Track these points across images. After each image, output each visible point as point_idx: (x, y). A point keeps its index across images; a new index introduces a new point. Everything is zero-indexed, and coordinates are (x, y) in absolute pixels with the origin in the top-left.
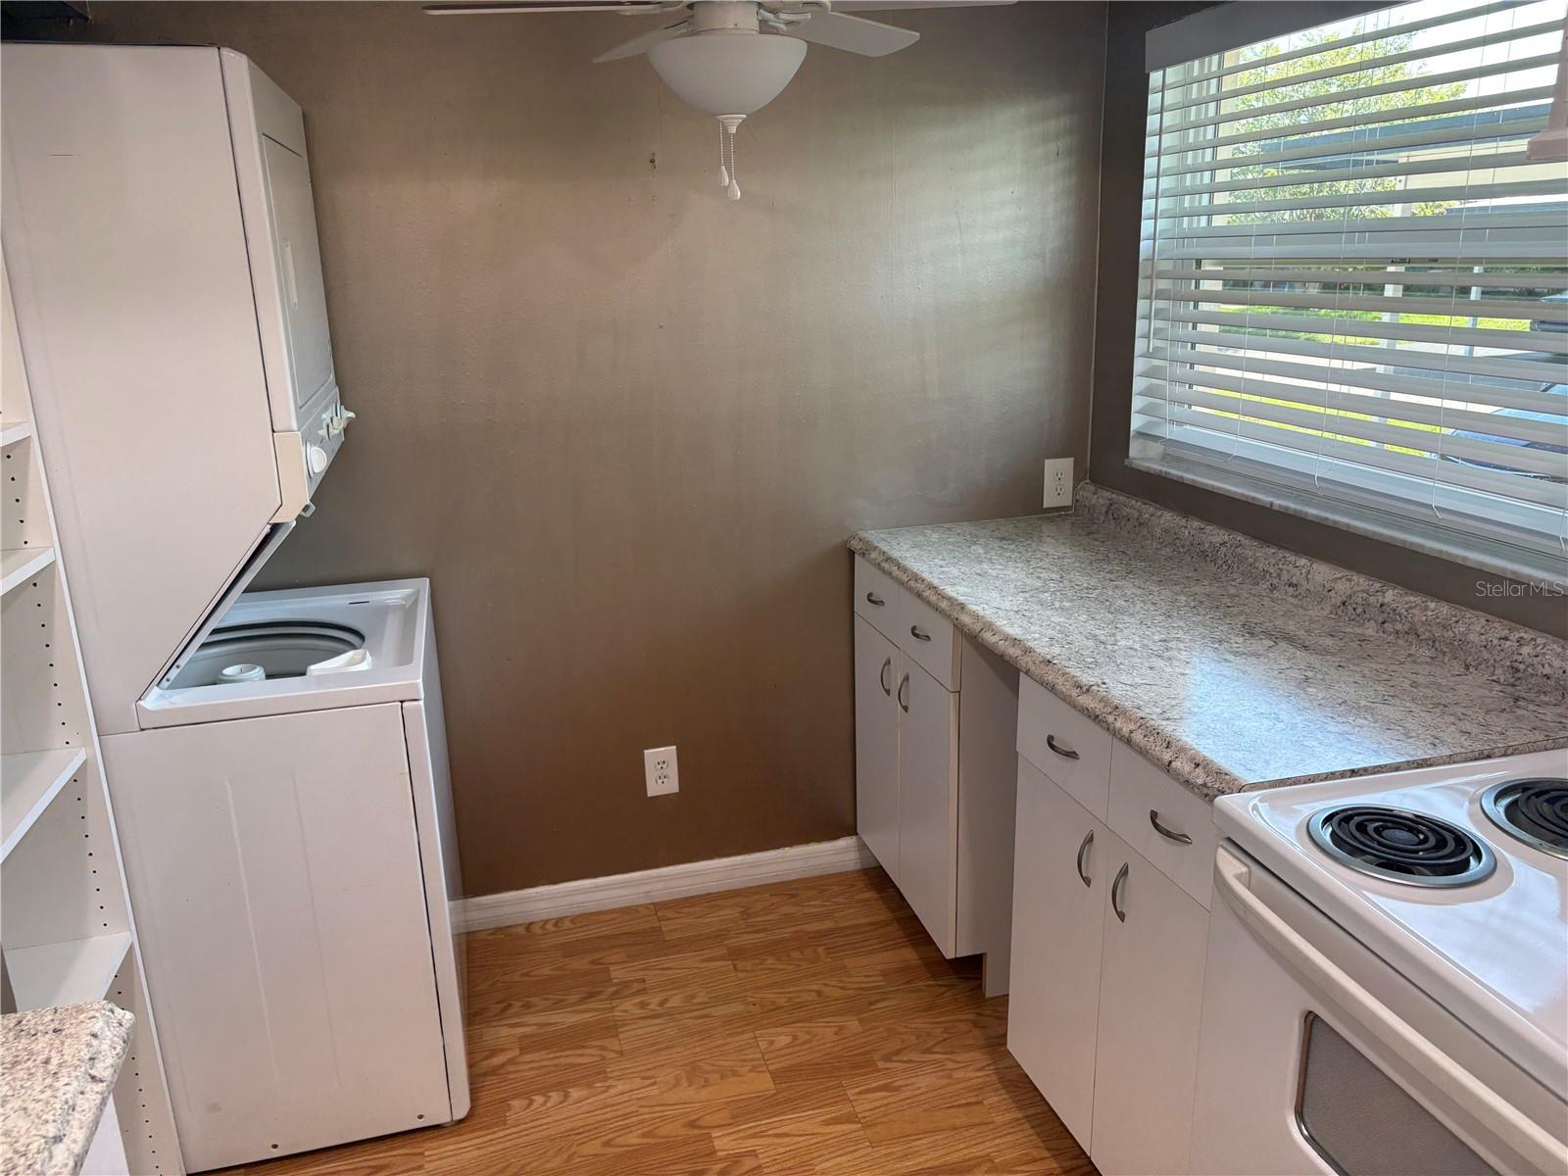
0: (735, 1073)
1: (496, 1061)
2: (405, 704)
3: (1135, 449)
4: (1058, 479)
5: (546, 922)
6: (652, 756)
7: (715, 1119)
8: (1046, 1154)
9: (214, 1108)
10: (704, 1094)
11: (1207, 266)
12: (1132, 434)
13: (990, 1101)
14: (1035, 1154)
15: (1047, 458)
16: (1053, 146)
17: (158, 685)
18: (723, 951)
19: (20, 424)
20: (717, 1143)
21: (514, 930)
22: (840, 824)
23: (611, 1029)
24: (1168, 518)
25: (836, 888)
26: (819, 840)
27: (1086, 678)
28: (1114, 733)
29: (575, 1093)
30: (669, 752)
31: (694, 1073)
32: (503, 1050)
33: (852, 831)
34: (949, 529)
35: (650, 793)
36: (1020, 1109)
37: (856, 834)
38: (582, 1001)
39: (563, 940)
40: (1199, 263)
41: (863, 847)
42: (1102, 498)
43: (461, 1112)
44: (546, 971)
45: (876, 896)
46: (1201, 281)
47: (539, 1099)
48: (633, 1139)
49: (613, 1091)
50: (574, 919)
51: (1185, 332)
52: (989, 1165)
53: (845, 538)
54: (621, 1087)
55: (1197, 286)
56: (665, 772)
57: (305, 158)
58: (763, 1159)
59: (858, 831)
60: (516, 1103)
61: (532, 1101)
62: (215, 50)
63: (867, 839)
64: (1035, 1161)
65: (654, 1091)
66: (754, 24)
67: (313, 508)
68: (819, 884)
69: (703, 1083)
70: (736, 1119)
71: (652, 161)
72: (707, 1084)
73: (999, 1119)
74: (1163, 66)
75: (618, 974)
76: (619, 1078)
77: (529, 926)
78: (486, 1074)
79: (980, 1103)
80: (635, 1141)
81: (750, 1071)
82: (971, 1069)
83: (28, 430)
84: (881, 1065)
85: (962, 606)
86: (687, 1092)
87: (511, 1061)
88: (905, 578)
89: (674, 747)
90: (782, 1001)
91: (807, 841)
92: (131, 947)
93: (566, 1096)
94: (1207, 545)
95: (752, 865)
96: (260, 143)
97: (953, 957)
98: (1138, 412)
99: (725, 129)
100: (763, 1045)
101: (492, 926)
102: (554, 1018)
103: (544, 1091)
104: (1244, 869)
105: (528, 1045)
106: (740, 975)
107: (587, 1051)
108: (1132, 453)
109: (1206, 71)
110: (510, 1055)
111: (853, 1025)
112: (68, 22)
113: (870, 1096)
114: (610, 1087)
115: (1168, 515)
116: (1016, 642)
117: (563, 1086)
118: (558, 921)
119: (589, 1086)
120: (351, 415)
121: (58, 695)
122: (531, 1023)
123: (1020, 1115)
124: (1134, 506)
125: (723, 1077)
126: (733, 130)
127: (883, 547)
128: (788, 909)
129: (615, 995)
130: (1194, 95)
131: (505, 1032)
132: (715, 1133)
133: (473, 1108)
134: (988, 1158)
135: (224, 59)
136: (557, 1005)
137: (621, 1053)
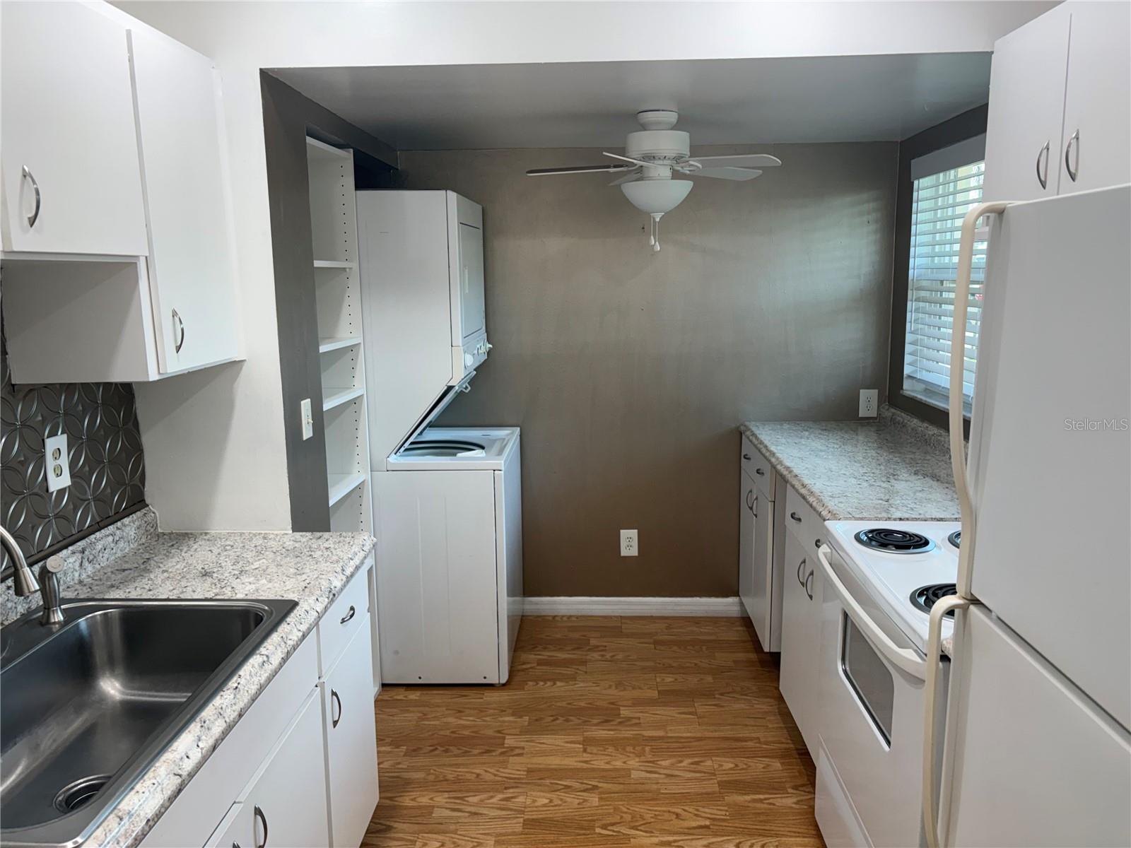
0: (640, 688)
1: (524, 667)
2: (496, 472)
3: (907, 385)
4: (868, 401)
5: (563, 616)
6: (624, 534)
7: (625, 703)
8: (789, 741)
9: (396, 652)
10: (621, 693)
11: (946, 284)
12: (905, 376)
13: (768, 718)
14: (784, 740)
15: (863, 389)
16: (865, 219)
17: (395, 454)
18: (652, 641)
19: (357, 337)
20: (622, 712)
21: (547, 618)
22: (729, 588)
23: (584, 663)
24: (915, 422)
25: (723, 623)
26: (717, 596)
27: (806, 481)
28: (808, 502)
29: (559, 684)
30: (633, 533)
31: (619, 685)
32: (529, 663)
33: (736, 594)
34: (798, 424)
35: (622, 554)
36: (784, 724)
37: (739, 596)
38: (573, 649)
39: (570, 624)
40: (942, 282)
41: (742, 604)
42: (889, 412)
43: (503, 681)
44: (558, 636)
45: (745, 629)
46: (944, 293)
47: (542, 683)
48: (583, 704)
49: (576, 686)
50: (577, 617)
51: (935, 320)
52: (757, 741)
53: (738, 425)
54: (582, 685)
55: (941, 295)
56: (631, 544)
57: (481, 231)
58: (641, 721)
59: (740, 594)
60: (530, 683)
61: (537, 684)
62: (444, 191)
63: (744, 600)
64: (783, 743)
65: (597, 688)
66: (668, 173)
67: (469, 388)
68: (714, 620)
69: (622, 689)
70: (634, 705)
71: (643, 228)
72: (625, 690)
73: (770, 726)
74: (918, 178)
75: (593, 642)
76: (583, 681)
77: (554, 617)
78: (519, 671)
79: (764, 718)
80: (583, 705)
81: (648, 689)
82: (763, 705)
83: (360, 340)
84: (717, 696)
85: (774, 454)
86: (613, 691)
87: (531, 668)
88: (756, 442)
89: (636, 531)
90: (675, 664)
91: (710, 596)
92: (372, 567)
93: (555, 684)
94: (927, 436)
95: (677, 604)
96: (458, 226)
97: (768, 651)
98: (907, 364)
99: (654, 219)
100: (658, 680)
101: (535, 614)
102: (559, 655)
103: (545, 681)
104: (829, 550)
105: (540, 663)
106: (657, 651)
107: (569, 669)
108: (905, 387)
109: (947, 179)
110: (533, 665)
111: (709, 679)
112: (390, 171)
113: (707, 707)
114: (575, 684)
115: (915, 421)
116: (787, 468)
117: (554, 681)
118: (570, 617)
119: (567, 682)
120: (491, 346)
121: (358, 450)
122: (545, 655)
123: (783, 726)
124: (902, 416)
125: (633, 689)
126: (658, 220)
127: (754, 429)
128: (695, 629)
129: (589, 650)
130: (940, 192)
131: (533, 656)
132: (621, 708)
133: (507, 682)
134: (758, 738)
135: (448, 195)
136: (560, 650)
137: (586, 672)
